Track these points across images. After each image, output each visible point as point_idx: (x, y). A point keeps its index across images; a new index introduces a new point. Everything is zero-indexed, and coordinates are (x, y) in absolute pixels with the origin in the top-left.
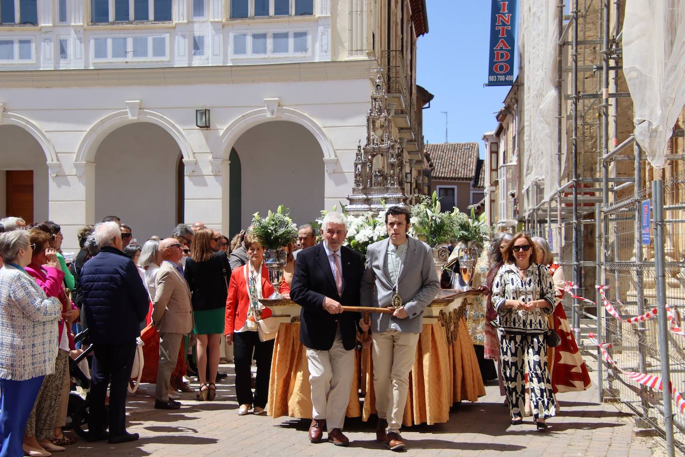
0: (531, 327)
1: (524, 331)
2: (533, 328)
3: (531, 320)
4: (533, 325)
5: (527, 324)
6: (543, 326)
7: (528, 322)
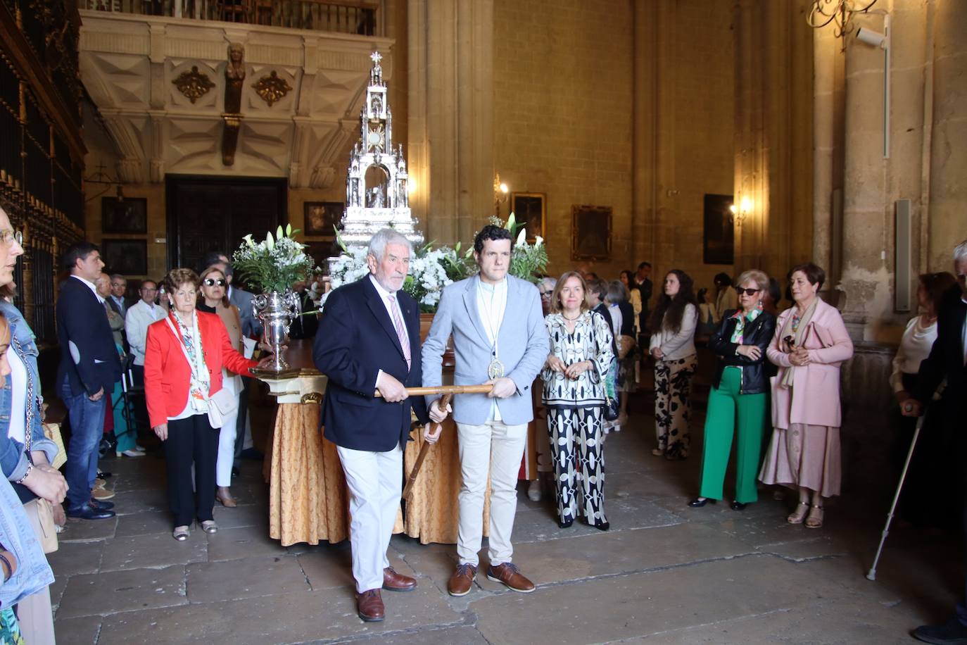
0: (582, 396)
1: (574, 404)
2: (585, 397)
3: (582, 388)
4: (586, 394)
5: (577, 393)
6: (598, 394)
7: (579, 390)
